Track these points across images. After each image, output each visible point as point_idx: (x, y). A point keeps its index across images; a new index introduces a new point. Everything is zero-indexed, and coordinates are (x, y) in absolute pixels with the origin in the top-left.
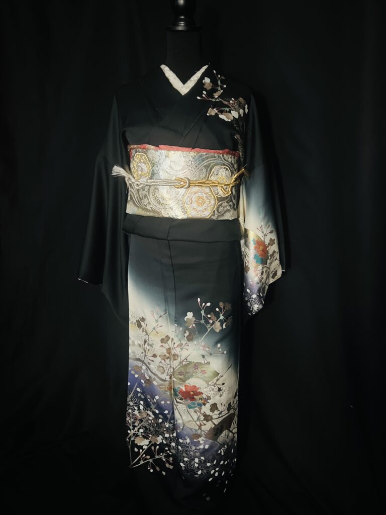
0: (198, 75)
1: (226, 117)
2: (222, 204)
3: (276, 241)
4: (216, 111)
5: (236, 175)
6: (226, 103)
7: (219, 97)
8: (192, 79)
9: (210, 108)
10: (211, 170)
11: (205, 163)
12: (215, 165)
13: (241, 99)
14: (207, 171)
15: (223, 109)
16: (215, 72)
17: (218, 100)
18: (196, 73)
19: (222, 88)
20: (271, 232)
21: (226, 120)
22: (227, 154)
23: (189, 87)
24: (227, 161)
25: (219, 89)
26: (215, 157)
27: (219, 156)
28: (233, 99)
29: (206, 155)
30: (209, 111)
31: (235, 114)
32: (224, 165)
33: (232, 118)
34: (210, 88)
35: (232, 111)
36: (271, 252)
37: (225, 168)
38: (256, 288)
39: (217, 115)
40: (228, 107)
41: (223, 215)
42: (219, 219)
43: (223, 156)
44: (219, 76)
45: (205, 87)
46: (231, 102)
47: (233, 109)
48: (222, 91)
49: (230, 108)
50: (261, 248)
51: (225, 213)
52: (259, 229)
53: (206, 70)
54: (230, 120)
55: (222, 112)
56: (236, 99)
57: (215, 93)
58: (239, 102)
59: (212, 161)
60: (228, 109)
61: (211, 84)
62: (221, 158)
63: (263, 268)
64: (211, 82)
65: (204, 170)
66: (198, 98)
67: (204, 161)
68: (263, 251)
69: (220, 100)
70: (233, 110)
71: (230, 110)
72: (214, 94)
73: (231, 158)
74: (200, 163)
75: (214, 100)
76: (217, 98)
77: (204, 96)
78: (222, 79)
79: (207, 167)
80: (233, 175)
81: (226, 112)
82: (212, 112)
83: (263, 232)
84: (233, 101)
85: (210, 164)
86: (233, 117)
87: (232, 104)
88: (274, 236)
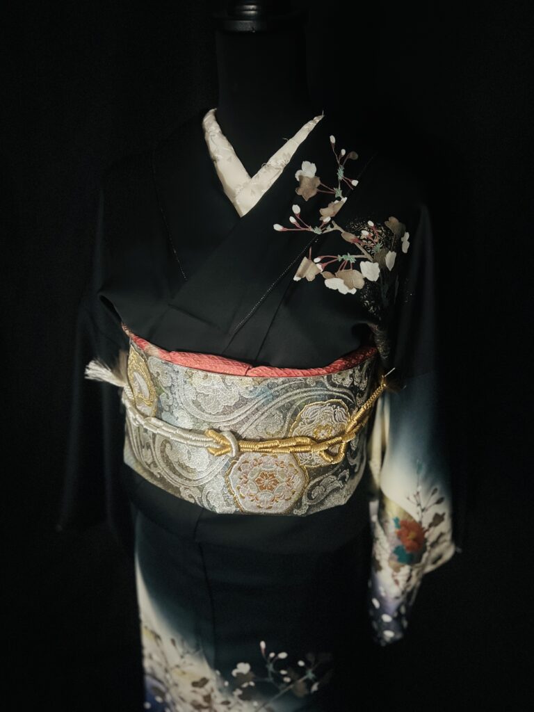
0: (290, 148)
1: (345, 283)
2: (319, 482)
3: (446, 517)
4: (320, 267)
5: (362, 410)
6: (349, 237)
7: (336, 218)
8: (272, 161)
9: (305, 259)
10: (295, 414)
11: (281, 401)
12: (306, 402)
13: (393, 222)
14: (284, 418)
15: (340, 258)
16: (333, 139)
17: (329, 229)
18: (285, 142)
19: (346, 189)
20: (439, 502)
21: (344, 290)
22: (340, 371)
23: (260, 187)
24: (341, 386)
25: (338, 192)
26: (307, 386)
27: (317, 383)
28: (371, 224)
29: (284, 383)
30: (300, 270)
31: (370, 271)
32: (331, 397)
33: (361, 284)
34: (313, 194)
35: (362, 264)
36: (432, 539)
37: (332, 404)
38: (392, 605)
39: (320, 279)
40: (354, 250)
41: (322, 503)
42: (311, 513)
43: (329, 378)
44: (343, 152)
45: (300, 192)
46: (365, 233)
47: (366, 255)
48: (344, 200)
49: (360, 253)
50: (412, 535)
51: (328, 495)
52: (412, 498)
53: (312, 135)
54: (353, 291)
55: (333, 268)
56: (379, 222)
57: (326, 206)
58: (387, 229)
59: (298, 396)
60: (351, 258)
61: (318, 182)
62: (323, 385)
63: (411, 570)
64: (317, 174)
65: (278, 416)
66: (278, 227)
67: (277, 396)
68: (415, 540)
69: (336, 227)
70: (365, 260)
71: (359, 261)
72: (323, 211)
73: (351, 376)
74: (268, 402)
75: (318, 231)
76: (330, 223)
77: (292, 220)
78: (349, 160)
79: (284, 409)
80: (354, 412)
81: (348, 266)
82: (310, 269)
83: (419, 505)
84: (369, 229)
85: (292, 403)
86: (366, 279)
87: (367, 240)
88: (443, 509)
